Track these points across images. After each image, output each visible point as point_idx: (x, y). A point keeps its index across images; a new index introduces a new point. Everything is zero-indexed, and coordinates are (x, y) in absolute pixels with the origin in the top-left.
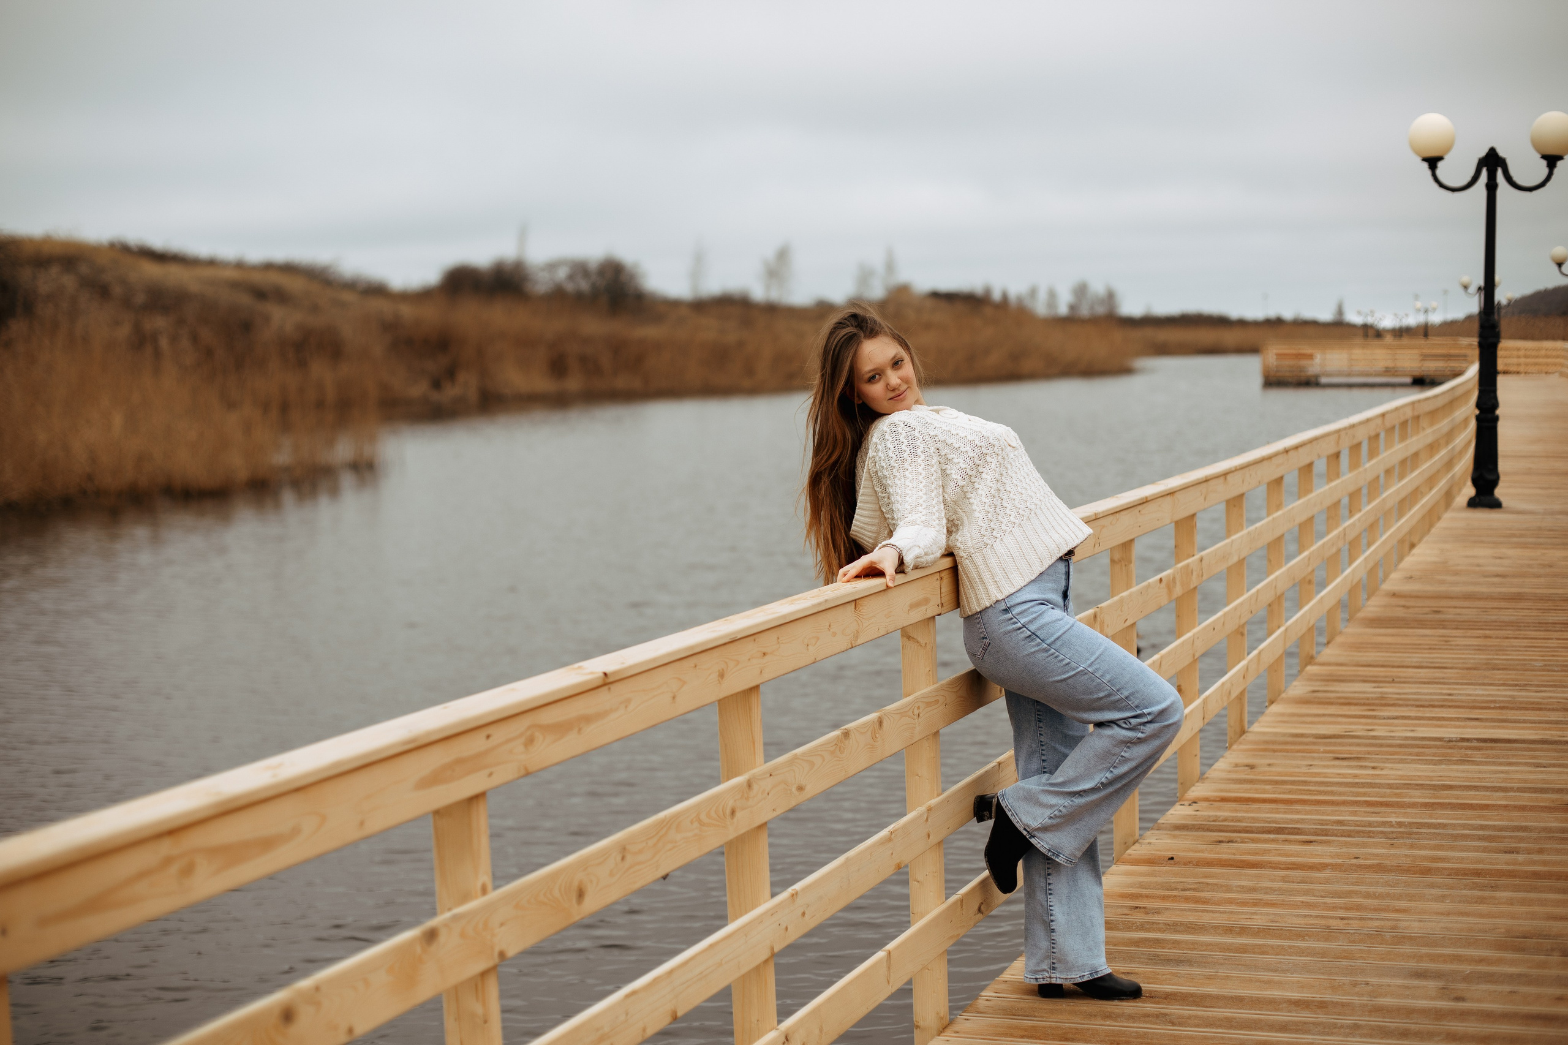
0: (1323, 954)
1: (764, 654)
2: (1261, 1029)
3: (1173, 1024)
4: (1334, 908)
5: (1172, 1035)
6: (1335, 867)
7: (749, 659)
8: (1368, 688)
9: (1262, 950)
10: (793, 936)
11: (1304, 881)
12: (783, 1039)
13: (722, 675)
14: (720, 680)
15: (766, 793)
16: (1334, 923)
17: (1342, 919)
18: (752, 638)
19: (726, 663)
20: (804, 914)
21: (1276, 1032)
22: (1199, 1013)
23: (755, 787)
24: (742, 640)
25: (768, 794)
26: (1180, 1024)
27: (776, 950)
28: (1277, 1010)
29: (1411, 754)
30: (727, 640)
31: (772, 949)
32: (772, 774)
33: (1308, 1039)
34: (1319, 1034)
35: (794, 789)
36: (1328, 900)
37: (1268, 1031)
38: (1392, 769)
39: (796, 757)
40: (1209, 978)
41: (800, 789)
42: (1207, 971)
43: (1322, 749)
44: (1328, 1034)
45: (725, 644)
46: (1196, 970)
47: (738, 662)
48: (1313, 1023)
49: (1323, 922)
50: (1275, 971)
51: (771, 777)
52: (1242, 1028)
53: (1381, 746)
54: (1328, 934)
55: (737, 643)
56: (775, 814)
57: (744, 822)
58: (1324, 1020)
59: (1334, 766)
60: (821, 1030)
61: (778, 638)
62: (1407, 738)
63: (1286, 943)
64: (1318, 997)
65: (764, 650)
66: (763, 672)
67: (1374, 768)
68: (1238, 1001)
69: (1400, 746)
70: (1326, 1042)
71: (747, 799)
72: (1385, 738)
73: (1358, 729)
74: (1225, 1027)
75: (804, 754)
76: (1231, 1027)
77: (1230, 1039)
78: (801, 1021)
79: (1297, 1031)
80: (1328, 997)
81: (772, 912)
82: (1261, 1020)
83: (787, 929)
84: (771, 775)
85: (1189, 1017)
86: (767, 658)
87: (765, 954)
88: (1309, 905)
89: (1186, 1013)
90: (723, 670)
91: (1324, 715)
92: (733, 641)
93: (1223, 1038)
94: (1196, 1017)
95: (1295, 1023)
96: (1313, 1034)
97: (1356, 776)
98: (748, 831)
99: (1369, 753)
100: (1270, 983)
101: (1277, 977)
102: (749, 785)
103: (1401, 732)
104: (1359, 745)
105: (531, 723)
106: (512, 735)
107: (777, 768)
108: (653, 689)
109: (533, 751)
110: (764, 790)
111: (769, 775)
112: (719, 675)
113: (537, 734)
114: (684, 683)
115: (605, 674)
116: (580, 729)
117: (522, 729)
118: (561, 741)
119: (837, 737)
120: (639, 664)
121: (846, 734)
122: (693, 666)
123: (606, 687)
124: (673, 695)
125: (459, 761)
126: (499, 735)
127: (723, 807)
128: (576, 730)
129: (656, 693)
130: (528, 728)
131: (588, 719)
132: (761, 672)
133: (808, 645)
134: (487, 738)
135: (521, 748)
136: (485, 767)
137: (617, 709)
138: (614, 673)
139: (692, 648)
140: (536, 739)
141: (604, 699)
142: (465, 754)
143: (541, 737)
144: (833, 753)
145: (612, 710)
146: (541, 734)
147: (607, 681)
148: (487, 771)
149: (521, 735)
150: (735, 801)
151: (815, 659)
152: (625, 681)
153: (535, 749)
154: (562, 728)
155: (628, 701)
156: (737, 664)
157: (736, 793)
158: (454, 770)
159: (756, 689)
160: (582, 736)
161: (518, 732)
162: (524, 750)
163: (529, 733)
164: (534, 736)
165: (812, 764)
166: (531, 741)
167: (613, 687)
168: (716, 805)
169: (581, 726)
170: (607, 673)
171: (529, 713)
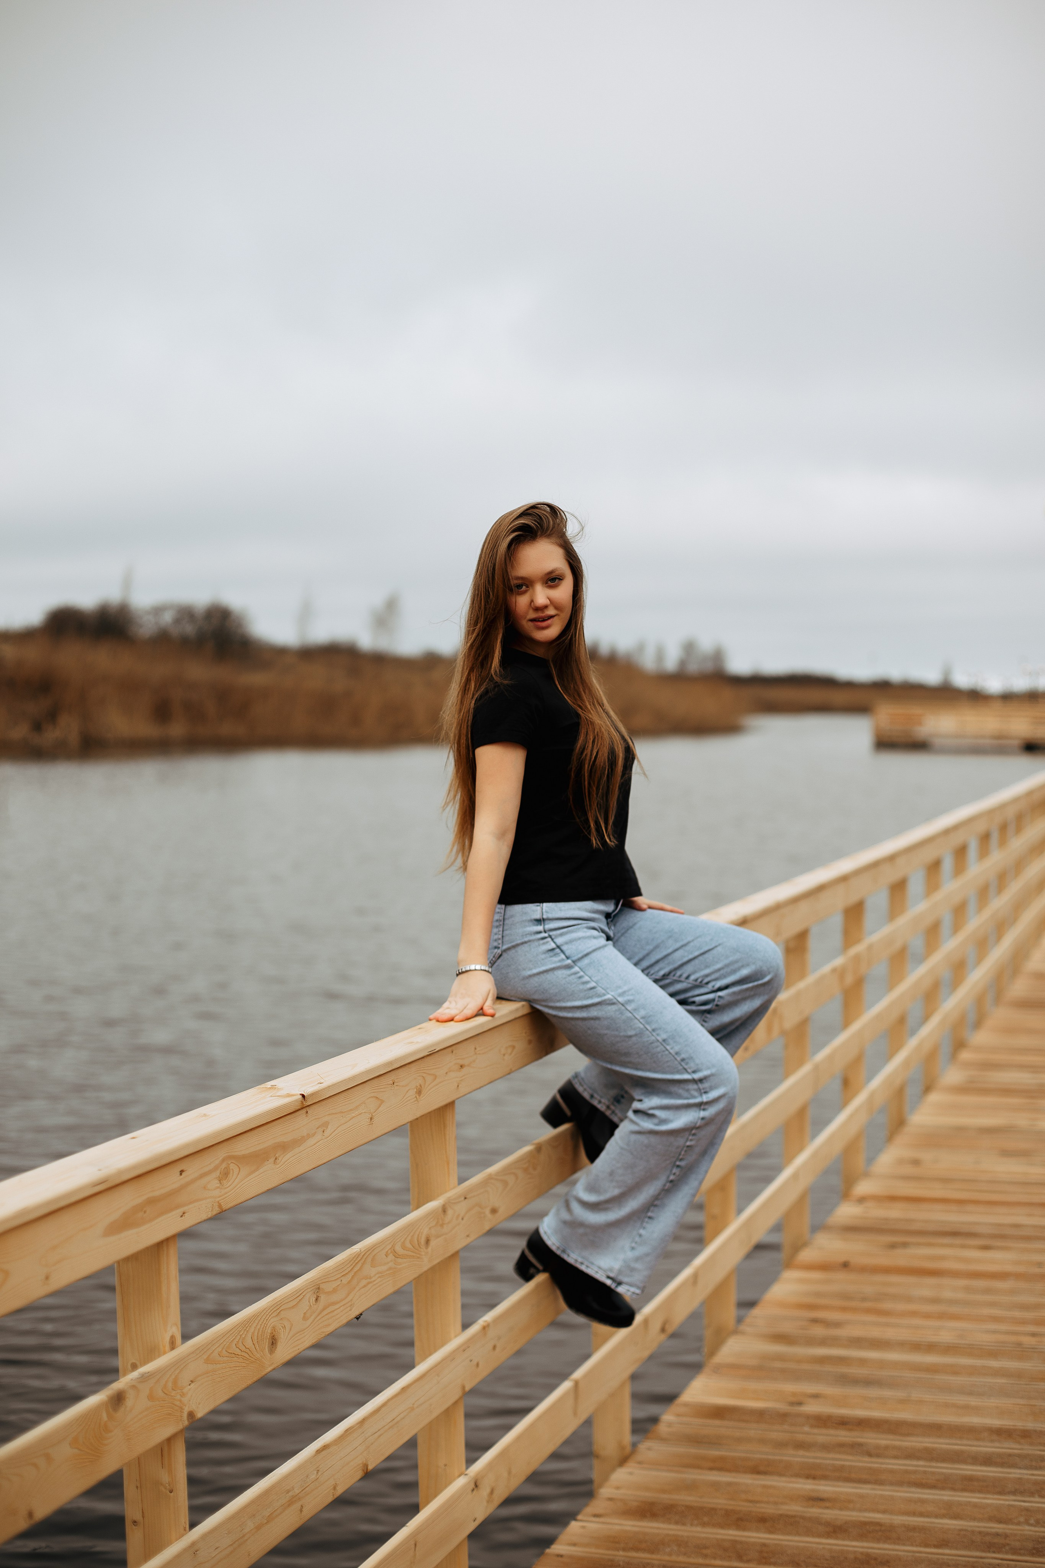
0: (1018, 1375)
1: (461, 1066)
2: (964, 1462)
3: (870, 1455)
4: (1023, 1322)
5: (870, 1468)
6: (1018, 1276)
7: (446, 1073)
8: (1024, 1077)
9: (955, 1370)
10: (484, 1372)
11: (988, 1291)
12: (473, 1486)
13: (419, 1092)
14: (417, 1097)
15: (460, 1218)
16: (1027, 1340)
17: (1034, 1335)
18: (450, 1049)
19: (424, 1077)
20: (494, 1347)
21: (981, 1465)
22: (897, 1443)
23: (450, 1212)
24: (440, 1052)
25: (463, 1219)
26: (878, 1456)
27: (467, 1389)
28: (978, 1440)
30: (425, 1053)
31: (463, 1387)
32: (467, 1197)
33: (1014, 1473)
34: (1026, 1468)
35: (487, 1211)
36: (1017, 1314)
37: (973, 1464)
39: (490, 1177)
40: (903, 1401)
41: (494, 1211)
42: (900, 1394)
44: (1036, 1468)
45: (423, 1058)
46: (887, 1393)
47: (435, 1077)
48: (1019, 1456)
49: (1013, 1338)
50: (970, 1394)
51: (466, 1200)
52: (944, 1460)
54: (1021, 1352)
55: (436, 1055)
56: (469, 1240)
57: (437, 1252)
58: (1030, 1452)
59: (1002, 1162)
60: (510, 1473)
61: (475, 1049)
63: (979, 1362)
64: (1020, 1424)
65: (461, 1062)
66: (460, 1086)
68: (935, 1429)
70: (1036, 1477)
71: (442, 1225)
74: (925, 1459)
75: (498, 1173)
76: (932, 1459)
77: (933, 1473)
78: (491, 1465)
79: (1002, 1465)
80: (1030, 1425)
81: (464, 1348)
82: (962, 1452)
83: (478, 1365)
84: (465, 1198)
85: (887, 1447)
86: (465, 1070)
87: (456, 1395)
88: (996, 1319)
89: (884, 1442)
90: (421, 1086)
92: (431, 1054)
93: (925, 1472)
94: (894, 1448)
95: (1000, 1455)
96: (1020, 1468)
97: (1025, 1173)
98: (442, 1261)
100: (966, 1408)
101: (973, 1401)
102: (444, 1210)
104: (1024, 1139)
105: (226, 1154)
106: (206, 1169)
107: (471, 1190)
108: (351, 1110)
109: (227, 1186)
110: (458, 1215)
111: (463, 1198)
112: (416, 1092)
113: (232, 1166)
114: (382, 1102)
115: (303, 1096)
116: (276, 1159)
117: (217, 1162)
118: (257, 1173)
119: (530, 1153)
120: (338, 1083)
121: (539, 1148)
122: (392, 1082)
123: (304, 1111)
124: (370, 1116)
125: (151, 1201)
126: (193, 1169)
127: (418, 1235)
128: (272, 1160)
129: (353, 1115)
130: (223, 1160)
131: (284, 1147)
132: (458, 1086)
133: (504, 1055)
134: (181, 1174)
135: (216, 1183)
136: (178, 1207)
137: (314, 1134)
138: (313, 1094)
139: (390, 1063)
140: (231, 1172)
141: (302, 1124)
142: (157, 1193)
143: (236, 1170)
144: (526, 1170)
145: (309, 1136)
146: (236, 1166)
147: (305, 1104)
148: (179, 1211)
149: (216, 1168)
150: (430, 1228)
151: (511, 1070)
152: (323, 1103)
153: (229, 1183)
154: (258, 1159)
155: (326, 1125)
156: (435, 1079)
157: (431, 1220)
158: (145, 1212)
159: (452, 1104)
160: (278, 1166)
161: (213, 1166)
162: (218, 1185)
163: (224, 1166)
164: (229, 1168)
165: (505, 1183)
166: (226, 1174)
167: (310, 1110)
168: (412, 1234)
169: (277, 1155)
170: (305, 1094)
171: (225, 1143)
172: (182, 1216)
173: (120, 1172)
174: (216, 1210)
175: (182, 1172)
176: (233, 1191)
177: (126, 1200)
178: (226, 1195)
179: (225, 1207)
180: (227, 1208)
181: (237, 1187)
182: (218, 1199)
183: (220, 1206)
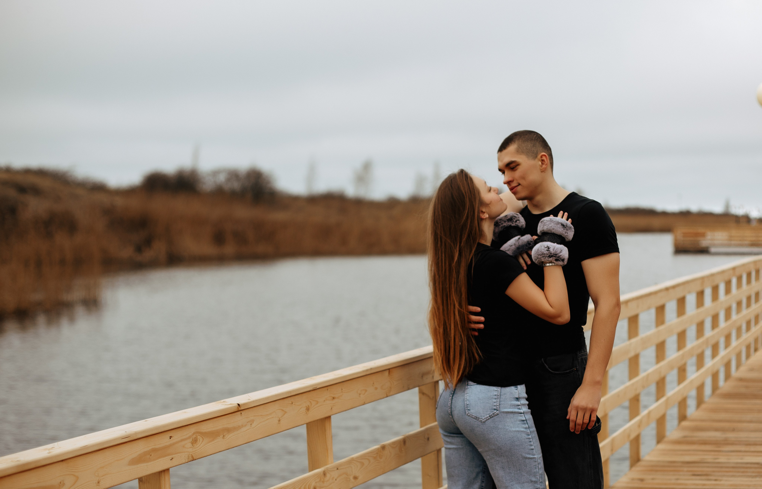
1: (334, 398)
7: (324, 401)
8: (718, 435)
13: (308, 409)
14: (307, 412)
15: (335, 479)
18: (326, 388)
19: (310, 402)
23: (328, 475)
24: (320, 389)
25: (336, 480)
29: (739, 472)
30: (311, 389)
32: (338, 468)
35: (351, 478)
38: (726, 481)
39: (353, 459)
41: (355, 478)
43: (685, 469)
45: (310, 391)
47: (317, 402)
51: (338, 470)
53: (722, 467)
55: (318, 390)
59: (692, 480)
61: (342, 389)
62: (737, 463)
65: (333, 396)
66: (333, 408)
67: (716, 480)
69: (733, 467)
71: (323, 482)
72: (725, 463)
73: (709, 458)
75: (357, 458)
84: (337, 469)
86: (336, 401)
90: (309, 406)
91: (689, 450)
92: (315, 390)
97: (704, 485)
99: (714, 471)
102: (324, 474)
103: (735, 459)
104: (708, 467)
105: (194, 431)
106: (185, 437)
107: (341, 465)
108: (267, 415)
109: (196, 447)
110: (333, 478)
111: (336, 469)
112: (306, 409)
113: (199, 437)
114: (286, 412)
115: (239, 405)
116: (224, 436)
117: (190, 434)
118: (213, 442)
119: (378, 449)
120: (259, 400)
121: (383, 447)
122: (291, 403)
123: (239, 413)
124: (278, 419)
125: (154, 450)
126: (177, 436)
127: (309, 485)
128: (222, 436)
129: (268, 418)
130: (194, 434)
131: (228, 430)
132: (332, 408)
133: (360, 394)
134: (170, 438)
135: (190, 445)
136: (168, 455)
137: (245, 425)
138: (244, 404)
139: (290, 392)
140: (198, 440)
141: (238, 419)
142: (157, 447)
143: (201, 439)
144: (375, 458)
145: (242, 426)
146: (201, 437)
147: (239, 409)
148: (170, 457)
149: (189, 437)
150: (316, 482)
151: (364, 402)
152: (250, 409)
153: (198, 446)
154: (213, 435)
155: (253, 421)
156: (317, 403)
157: (317, 478)
158: (151, 455)
159: (329, 417)
160: (225, 440)
161: (188, 436)
162: (191, 446)
163: (194, 436)
164: (197, 438)
165: (363, 464)
166: (195, 441)
167: (243, 412)
168: (305, 484)
169: (224, 434)
170: (240, 404)
171: (195, 425)
172: (171, 460)
173: (136, 433)
174: (191, 459)
175: (171, 437)
176: (200, 450)
177: (141, 448)
178: (196, 452)
179: (195, 458)
180: (196, 458)
181: (201, 449)
182: (191, 453)
183: (192, 457)
